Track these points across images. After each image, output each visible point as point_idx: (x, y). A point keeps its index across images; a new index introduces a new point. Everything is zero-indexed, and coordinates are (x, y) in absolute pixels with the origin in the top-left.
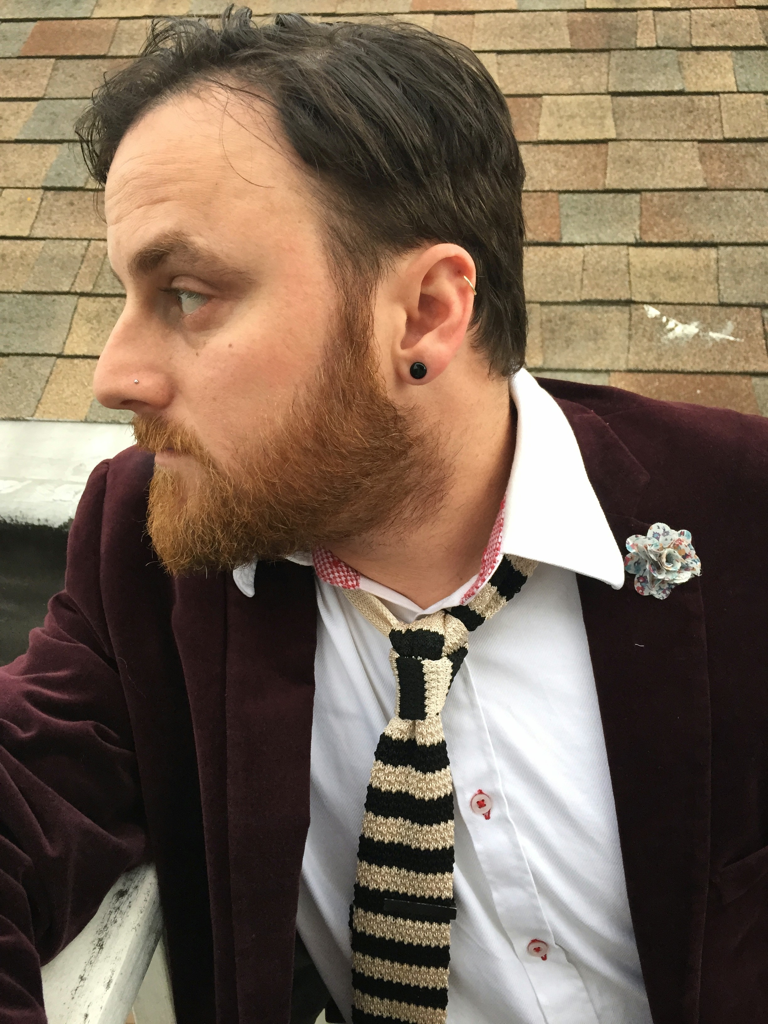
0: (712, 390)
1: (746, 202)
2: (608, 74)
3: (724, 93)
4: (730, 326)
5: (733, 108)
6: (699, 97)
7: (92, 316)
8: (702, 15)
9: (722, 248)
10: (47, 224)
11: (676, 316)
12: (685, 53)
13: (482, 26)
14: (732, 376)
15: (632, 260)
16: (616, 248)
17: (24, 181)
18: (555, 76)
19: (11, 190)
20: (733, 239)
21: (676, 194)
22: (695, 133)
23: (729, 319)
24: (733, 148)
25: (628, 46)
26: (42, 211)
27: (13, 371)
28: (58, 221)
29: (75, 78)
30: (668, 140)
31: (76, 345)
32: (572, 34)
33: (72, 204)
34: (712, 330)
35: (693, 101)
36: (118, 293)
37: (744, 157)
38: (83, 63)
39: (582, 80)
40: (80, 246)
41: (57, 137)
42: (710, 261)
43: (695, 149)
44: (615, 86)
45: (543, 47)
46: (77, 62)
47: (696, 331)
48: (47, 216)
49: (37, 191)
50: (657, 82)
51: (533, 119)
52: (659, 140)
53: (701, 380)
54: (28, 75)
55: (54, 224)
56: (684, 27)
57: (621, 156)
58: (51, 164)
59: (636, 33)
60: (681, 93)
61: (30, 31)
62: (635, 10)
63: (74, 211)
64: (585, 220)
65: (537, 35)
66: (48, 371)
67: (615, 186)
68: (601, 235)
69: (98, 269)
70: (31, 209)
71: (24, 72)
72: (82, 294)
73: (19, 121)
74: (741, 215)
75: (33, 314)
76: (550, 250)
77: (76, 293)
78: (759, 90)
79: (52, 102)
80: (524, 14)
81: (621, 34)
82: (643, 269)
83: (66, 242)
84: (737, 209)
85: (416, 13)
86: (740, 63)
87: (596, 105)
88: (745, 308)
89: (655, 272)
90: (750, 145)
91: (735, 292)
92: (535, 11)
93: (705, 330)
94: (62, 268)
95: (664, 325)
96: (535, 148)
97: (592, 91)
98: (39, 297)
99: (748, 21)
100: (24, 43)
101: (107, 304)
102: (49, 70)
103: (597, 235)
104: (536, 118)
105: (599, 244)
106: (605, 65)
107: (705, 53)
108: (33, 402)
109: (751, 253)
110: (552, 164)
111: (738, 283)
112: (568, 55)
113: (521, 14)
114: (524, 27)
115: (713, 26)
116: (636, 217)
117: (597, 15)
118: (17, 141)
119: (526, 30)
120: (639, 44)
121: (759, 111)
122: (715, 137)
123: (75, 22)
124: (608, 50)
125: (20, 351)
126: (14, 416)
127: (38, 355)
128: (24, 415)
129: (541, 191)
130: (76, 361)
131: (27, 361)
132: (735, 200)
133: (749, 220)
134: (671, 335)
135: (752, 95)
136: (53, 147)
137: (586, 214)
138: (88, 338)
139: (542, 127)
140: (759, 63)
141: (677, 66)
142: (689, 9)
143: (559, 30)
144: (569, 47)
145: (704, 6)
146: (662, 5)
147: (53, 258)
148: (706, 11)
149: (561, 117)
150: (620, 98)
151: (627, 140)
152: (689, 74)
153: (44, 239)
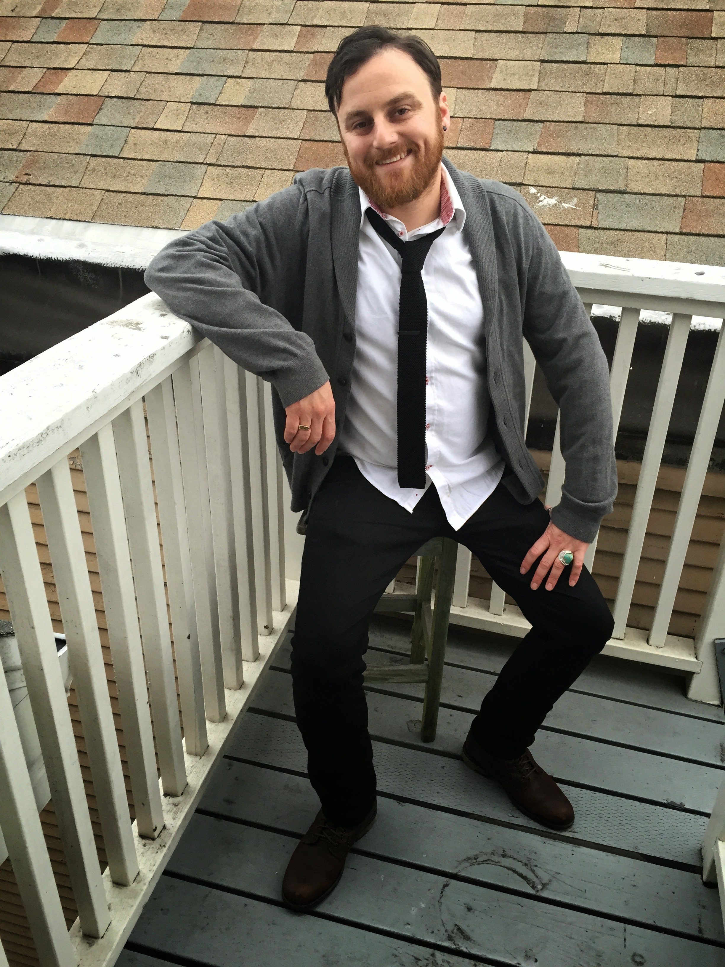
0: (555, 234)
1: (605, 131)
2: (542, 48)
3: (611, 64)
4: (575, 200)
5: (614, 74)
6: (595, 66)
7: (215, 177)
8: (611, 12)
9: (583, 157)
10: (192, 124)
11: (546, 193)
12: (594, 37)
13: (469, 14)
14: (568, 227)
15: (528, 161)
16: (521, 154)
17: (180, 98)
19: (172, 103)
20: (590, 152)
21: (564, 124)
22: (586, 88)
23: (576, 197)
24: (607, 98)
25: (559, 31)
26: (190, 116)
27: (170, 204)
28: (199, 122)
29: (214, 36)
30: (569, 92)
31: (205, 192)
32: (525, 22)
33: (207, 113)
34: (564, 202)
35: (590, 68)
37: (612, 104)
38: (219, 26)
39: (525, 51)
40: (210, 138)
41: (201, 72)
42: (574, 164)
43: (584, 98)
44: (544, 57)
45: (506, 29)
46: (215, 25)
47: (556, 202)
48: (192, 119)
49: (187, 104)
50: (571, 55)
51: (490, 74)
52: (563, 91)
54: (185, 32)
55: (196, 124)
56: (598, 20)
57: (538, 100)
58: (197, 89)
59: (566, 23)
60: (584, 62)
62: (569, 7)
63: (208, 117)
64: (507, 137)
66: (189, 205)
67: (529, 117)
68: (514, 146)
69: (220, 151)
70: (183, 115)
71: (182, 30)
72: (210, 165)
73: (178, 61)
74: (600, 138)
75: (182, 174)
76: (483, 153)
77: (206, 164)
78: (634, 63)
79: (198, 50)
80: (498, 7)
82: (534, 167)
83: (202, 134)
84: (598, 135)
85: (430, 3)
86: (627, 45)
87: (530, 67)
88: (586, 191)
89: (540, 168)
90: (618, 97)
91: (583, 182)
92: (505, 5)
93: (560, 202)
94: (199, 149)
95: (537, 198)
96: (487, 93)
97: (529, 59)
98: (186, 165)
99: (640, 18)
100: (184, 11)
101: (224, 171)
102: (198, 30)
103: (512, 146)
105: (511, 151)
106: (541, 43)
107: (606, 37)
108: (180, 221)
109: (599, 160)
110: (495, 103)
111: (587, 177)
112: (519, 35)
113: (496, 6)
114: (496, 15)
116: (538, 136)
117: (544, 9)
118: (177, 74)
119: (497, 17)
120: (565, 30)
121: (629, 76)
122: (597, 91)
124: (546, 33)
125: (174, 194)
126: (170, 227)
127: (184, 196)
128: (175, 226)
129: (484, 118)
130: (204, 201)
131: (177, 199)
132: (599, 129)
133: (603, 141)
134: (540, 204)
135: (628, 66)
136: (198, 78)
137: (508, 133)
138: (212, 189)
139: (493, 80)
140: (639, 45)
141: (586, 45)
142: (604, 8)
143: (518, 18)
144: (521, 30)
145: (614, 6)
146: (587, 4)
147: (195, 144)
148: (614, 10)
149: (507, 74)
150: (545, 64)
151: (543, 90)
152: (593, 50)
153: (190, 132)
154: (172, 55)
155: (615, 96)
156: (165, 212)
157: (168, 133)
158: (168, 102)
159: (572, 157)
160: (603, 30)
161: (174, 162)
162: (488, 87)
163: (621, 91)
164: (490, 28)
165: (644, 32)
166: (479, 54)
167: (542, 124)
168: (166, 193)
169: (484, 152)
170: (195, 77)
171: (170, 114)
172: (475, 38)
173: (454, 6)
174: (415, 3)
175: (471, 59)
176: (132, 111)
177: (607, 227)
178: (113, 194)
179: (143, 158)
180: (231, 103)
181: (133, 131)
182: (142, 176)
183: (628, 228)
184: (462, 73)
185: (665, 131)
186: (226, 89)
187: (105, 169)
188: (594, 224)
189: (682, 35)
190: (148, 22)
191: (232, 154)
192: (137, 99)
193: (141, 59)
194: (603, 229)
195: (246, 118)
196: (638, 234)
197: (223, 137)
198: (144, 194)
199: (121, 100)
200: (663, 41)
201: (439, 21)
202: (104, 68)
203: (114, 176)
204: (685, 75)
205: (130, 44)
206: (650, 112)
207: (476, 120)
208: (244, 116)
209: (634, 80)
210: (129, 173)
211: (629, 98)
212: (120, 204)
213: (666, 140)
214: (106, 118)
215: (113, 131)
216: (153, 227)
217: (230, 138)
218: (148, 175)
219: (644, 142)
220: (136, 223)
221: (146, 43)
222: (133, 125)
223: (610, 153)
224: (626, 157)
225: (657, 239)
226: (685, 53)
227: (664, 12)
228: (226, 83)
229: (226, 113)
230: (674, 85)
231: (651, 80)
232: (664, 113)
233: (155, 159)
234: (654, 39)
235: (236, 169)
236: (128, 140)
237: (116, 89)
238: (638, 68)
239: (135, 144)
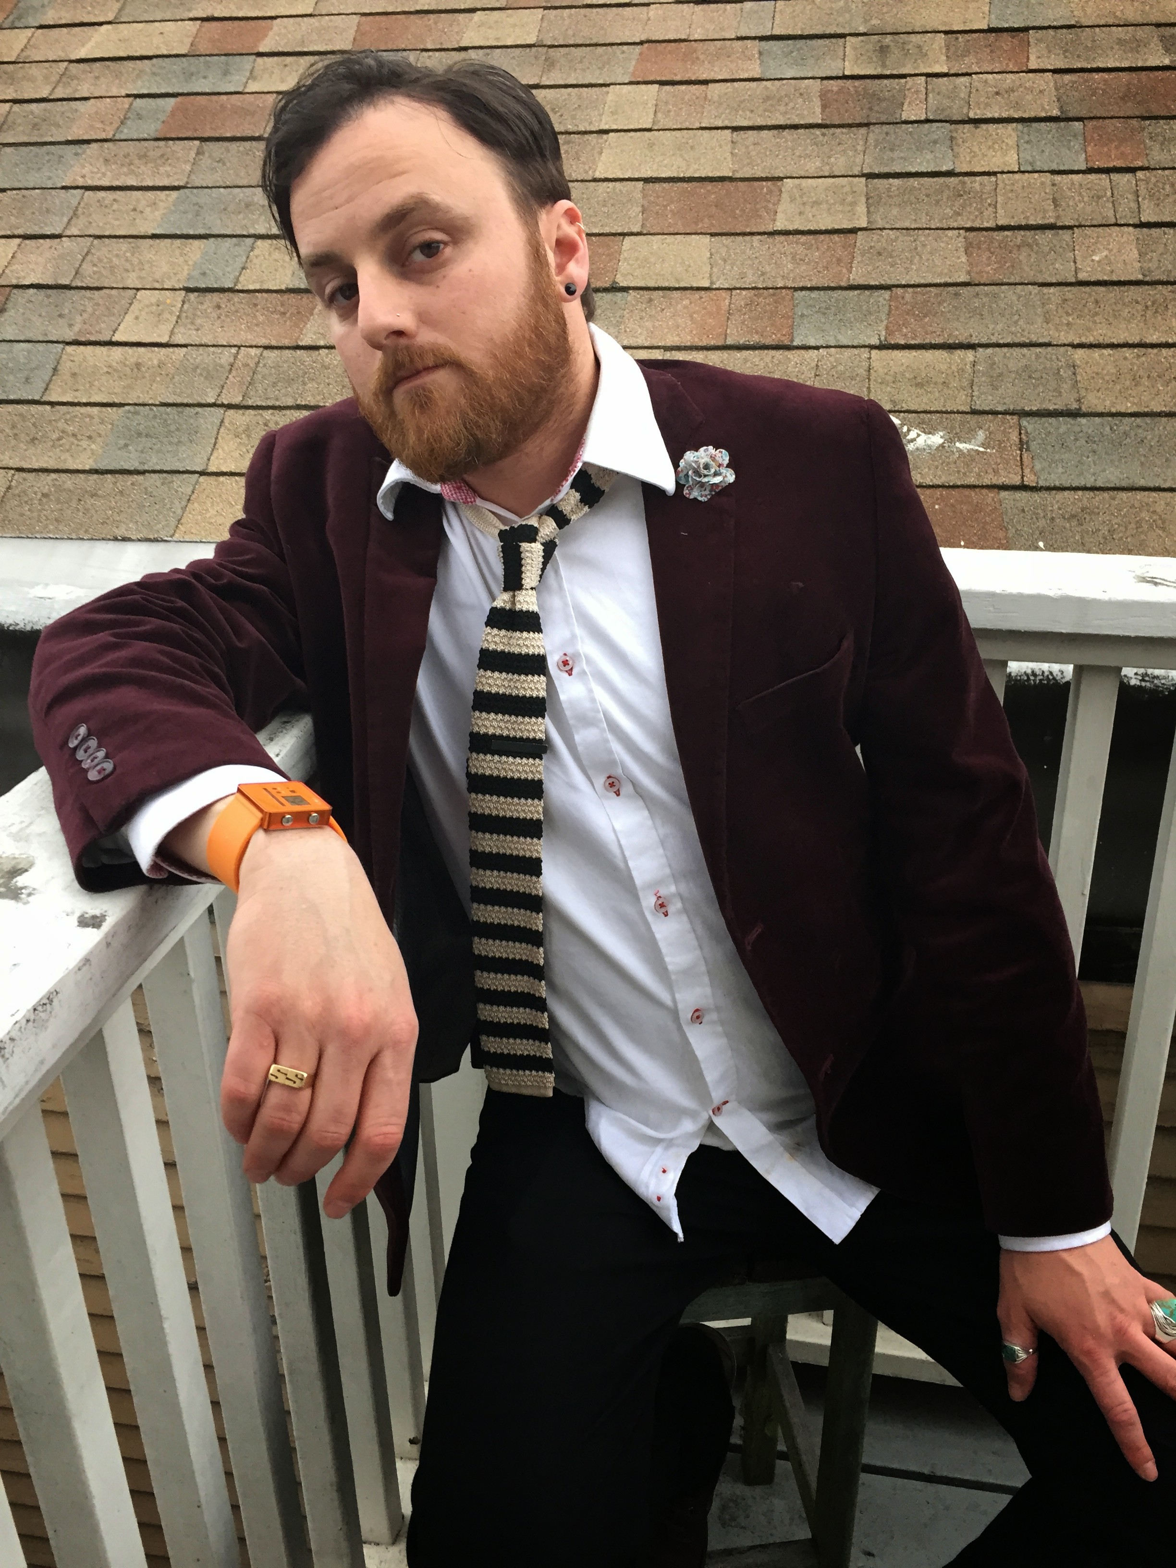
0: (953, 505)
1: (1015, 298)
2: (864, 152)
3: (1002, 172)
4: (981, 435)
5: (1012, 191)
6: (973, 178)
7: (240, 430)
8: (986, 81)
9: (980, 350)
10: (190, 329)
11: (919, 425)
12: (960, 126)
13: (716, 98)
14: (977, 490)
15: (873, 364)
16: (856, 351)
17: (163, 281)
18: (800, 157)
19: (147, 292)
20: (994, 340)
21: (932, 289)
22: (963, 220)
23: (981, 428)
24: (1007, 236)
25: (891, 120)
26: (184, 314)
27: (150, 490)
28: (202, 326)
29: (224, 164)
30: (930, 229)
31: (222, 461)
32: (824, 107)
33: (219, 307)
34: (959, 440)
35: (964, 183)
36: (271, 404)
37: (1019, 247)
38: (234, 146)
39: (833, 160)
40: (226, 356)
41: (202, 231)
42: (966, 365)
43: (961, 239)
44: (871, 167)
45: (789, 122)
46: (226, 144)
47: (941, 441)
48: (189, 321)
49: (178, 292)
50: (922, 162)
51: (771, 206)
52: (919, 229)
53: (941, 495)
54: (168, 159)
55: (197, 330)
56: (962, 95)
57: (871, 247)
58: (195, 263)
59: (903, 104)
60: (950, 174)
61: (169, 109)
62: (903, 76)
64: (823, 320)
65: (782, 108)
66: (190, 489)
67: (862, 281)
68: (840, 337)
69: (249, 379)
70: (171, 313)
71: (162, 156)
72: (230, 406)
73: (157, 213)
74: (1007, 312)
75: (173, 428)
76: (778, 354)
77: (222, 405)
78: (1046, 169)
79: (195, 191)
80: (769, 84)
81: (884, 105)
82: (886, 374)
83: (212, 349)
84: (1003, 306)
85: (638, 83)
86: (1026, 138)
87: (847, 189)
88: (1000, 416)
89: (899, 377)
90: (1028, 233)
91: (990, 398)
92: (781, 79)
93: (951, 441)
94: (206, 378)
96: (770, 240)
97: (843, 173)
98: (180, 409)
99: (1042, 88)
100: (163, 122)
101: (259, 417)
102: (193, 154)
103: (835, 337)
104: (774, 204)
105: (835, 347)
106: (861, 143)
107: (984, 126)
108: (173, 523)
109: (1015, 354)
110: (789, 258)
111: (996, 388)
112: (818, 132)
113: (764, 83)
114: (768, 98)
115: (997, 93)
116: (883, 317)
117: (857, 83)
118: (154, 236)
119: (769, 103)
120: (904, 117)
121: (1043, 194)
122: (986, 225)
123: (224, 97)
124: (867, 125)
125: (158, 468)
126: (152, 537)
127: (178, 472)
128: (163, 535)
129: (772, 288)
130: (222, 479)
131: (165, 478)
132: (1002, 295)
133: (1016, 317)
135: (1036, 175)
136: (196, 243)
137: (824, 314)
138: (236, 454)
139: (780, 216)
140: (1050, 137)
141: (949, 143)
142: (970, 74)
143: (809, 102)
144: (820, 122)
145: (989, 70)
146: (937, 69)
147: (197, 367)
148: (990, 76)
149: (804, 204)
150: (876, 180)
151: (880, 229)
152: (963, 151)
153: (185, 346)
154: (144, 202)
155: (1022, 233)
156: (141, 507)
157: (142, 350)
158: (138, 289)
159: (959, 352)
160: (975, 114)
161: (155, 405)
162: (770, 229)
163: (1032, 223)
164: (760, 122)
165: (1055, 112)
166: (745, 169)
167: (889, 292)
168: (141, 468)
169: (781, 352)
170: (191, 241)
171: (143, 313)
172: (732, 142)
173: (683, 87)
174: (608, 85)
175: (730, 179)
176: (67, 311)
177: (1057, 484)
178: (31, 476)
179: (92, 400)
180: (265, 287)
181: (70, 349)
182: (90, 437)
183: (1099, 484)
184: (716, 206)
185: (1133, 292)
186: (255, 261)
187: (13, 427)
188: (1030, 480)
189: (1129, 113)
190: (94, 145)
191: (274, 384)
192: (77, 288)
193: (83, 213)
194: (1048, 489)
195: (299, 313)
196: (1124, 495)
197: (253, 351)
198: (96, 472)
199: (43, 292)
200: (1095, 128)
201: (659, 115)
202: (9, 233)
203: (34, 439)
204: (1151, 186)
205: (59, 185)
206: (1096, 258)
207: (756, 292)
208: (293, 310)
209: (1054, 200)
210: (63, 432)
211: (1049, 234)
212: (45, 495)
213: (1139, 307)
214: (14, 327)
215: (29, 352)
216: (116, 539)
217: (266, 353)
218: (103, 433)
219: (1096, 314)
220: (82, 532)
221: (90, 182)
222: (70, 336)
223: (1034, 338)
224: (1068, 345)
225: (1162, 502)
226: (1142, 146)
227: (1086, 75)
228: (252, 249)
229: (255, 305)
230: (1134, 205)
231: (1086, 199)
232: (1125, 257)
233: (116, 401)
234: (1076, 123)
235: (284, 412)
236: (59, 367)
237: (33, 270)
238: (1058, 178)
239: (74, 375)
